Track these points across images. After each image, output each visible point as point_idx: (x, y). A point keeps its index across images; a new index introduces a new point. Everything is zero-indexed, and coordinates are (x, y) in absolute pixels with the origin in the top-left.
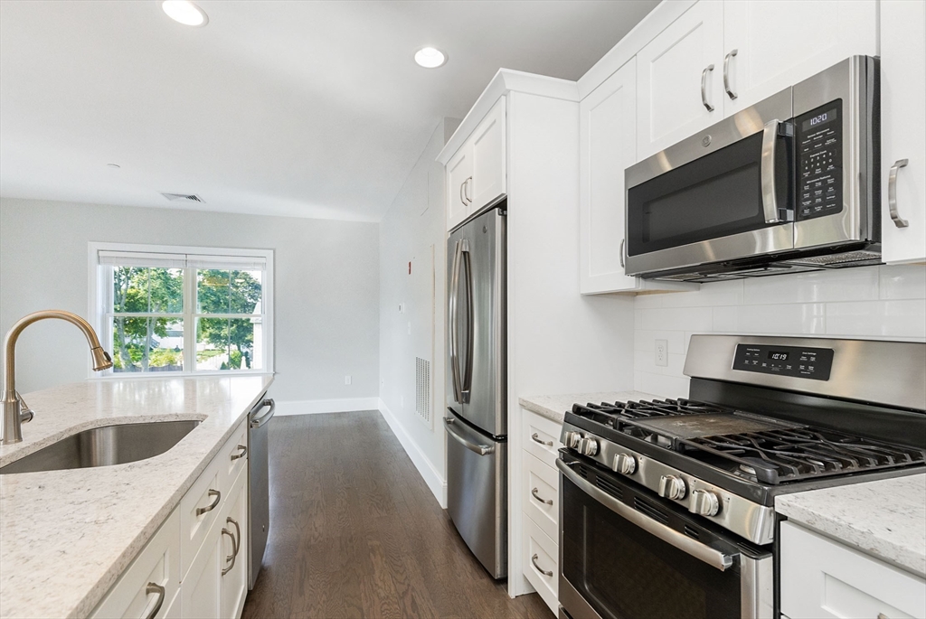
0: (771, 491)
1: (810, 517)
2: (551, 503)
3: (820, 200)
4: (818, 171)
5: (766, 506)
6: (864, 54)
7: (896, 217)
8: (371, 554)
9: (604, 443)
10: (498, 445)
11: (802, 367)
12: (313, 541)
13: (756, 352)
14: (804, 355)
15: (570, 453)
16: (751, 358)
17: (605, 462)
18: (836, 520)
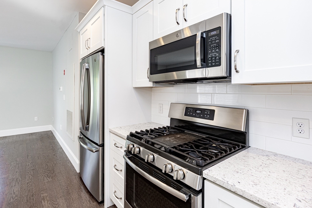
0: (201, 169)
1: (215, 179)
2: (121, 171)
3: (214, 61)
4: (213, 51)
5: (200, 175)
6: (227, 13)
7: (236, 69)
8: (43, 201)
9: (142, 149)
10: (101, 148)
11: (205, 116)
12: (12, 200)
13: (192, 110)
14: (206, 112)
15: (128, 152)
16: (190, 112)
17: (142, 156)
18: (223, 180)
